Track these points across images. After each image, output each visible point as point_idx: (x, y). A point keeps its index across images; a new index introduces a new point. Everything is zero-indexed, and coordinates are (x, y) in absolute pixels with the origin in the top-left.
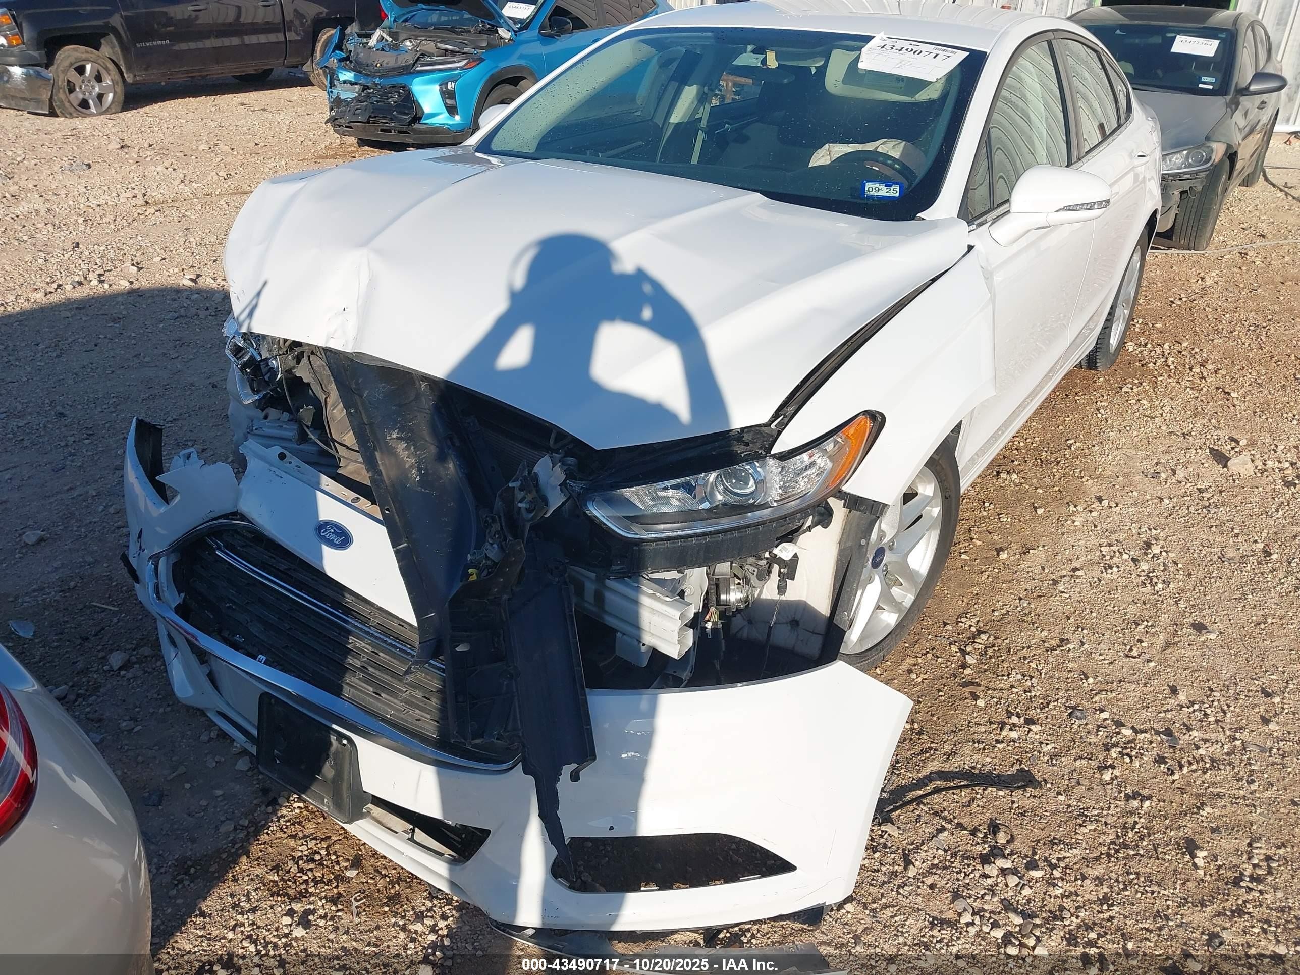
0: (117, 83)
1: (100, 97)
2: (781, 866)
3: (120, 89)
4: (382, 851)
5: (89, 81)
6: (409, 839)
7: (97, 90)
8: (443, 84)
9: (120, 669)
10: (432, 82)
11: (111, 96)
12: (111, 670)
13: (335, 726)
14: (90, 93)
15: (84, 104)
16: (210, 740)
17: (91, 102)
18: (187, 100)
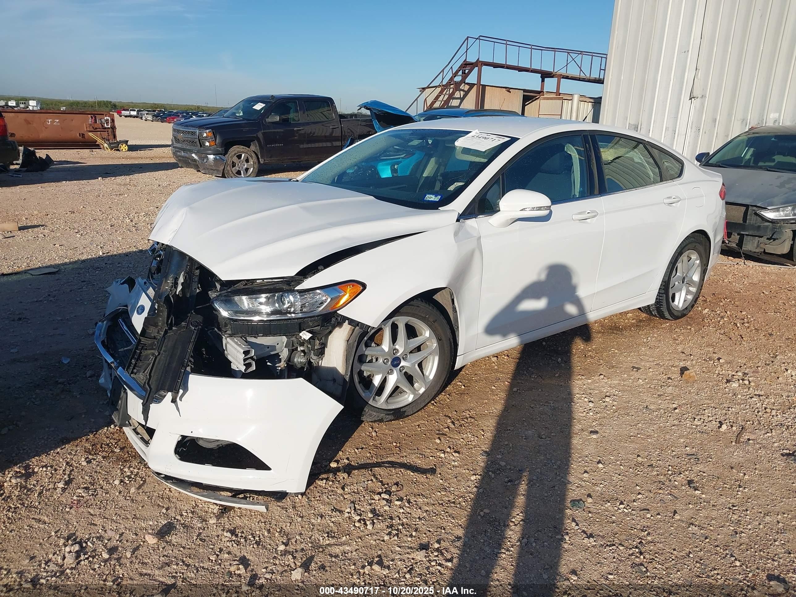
0: (255, 163)
1: (247, 170)
2: (261, 466)
3: (256, 166)
4: (135, 446)
5: (243, 162)
6: (133, 429)
7: (246, 166)
8: (392, 166)
9: (89, 377)
10: (387, 164)
11: (252, 169)
12: (86, 377)
13: (125, 386)
14: (242, 168)
15: (239, 173)
16: (103, 404)
17: (242, 172)
18: (290, 173)
